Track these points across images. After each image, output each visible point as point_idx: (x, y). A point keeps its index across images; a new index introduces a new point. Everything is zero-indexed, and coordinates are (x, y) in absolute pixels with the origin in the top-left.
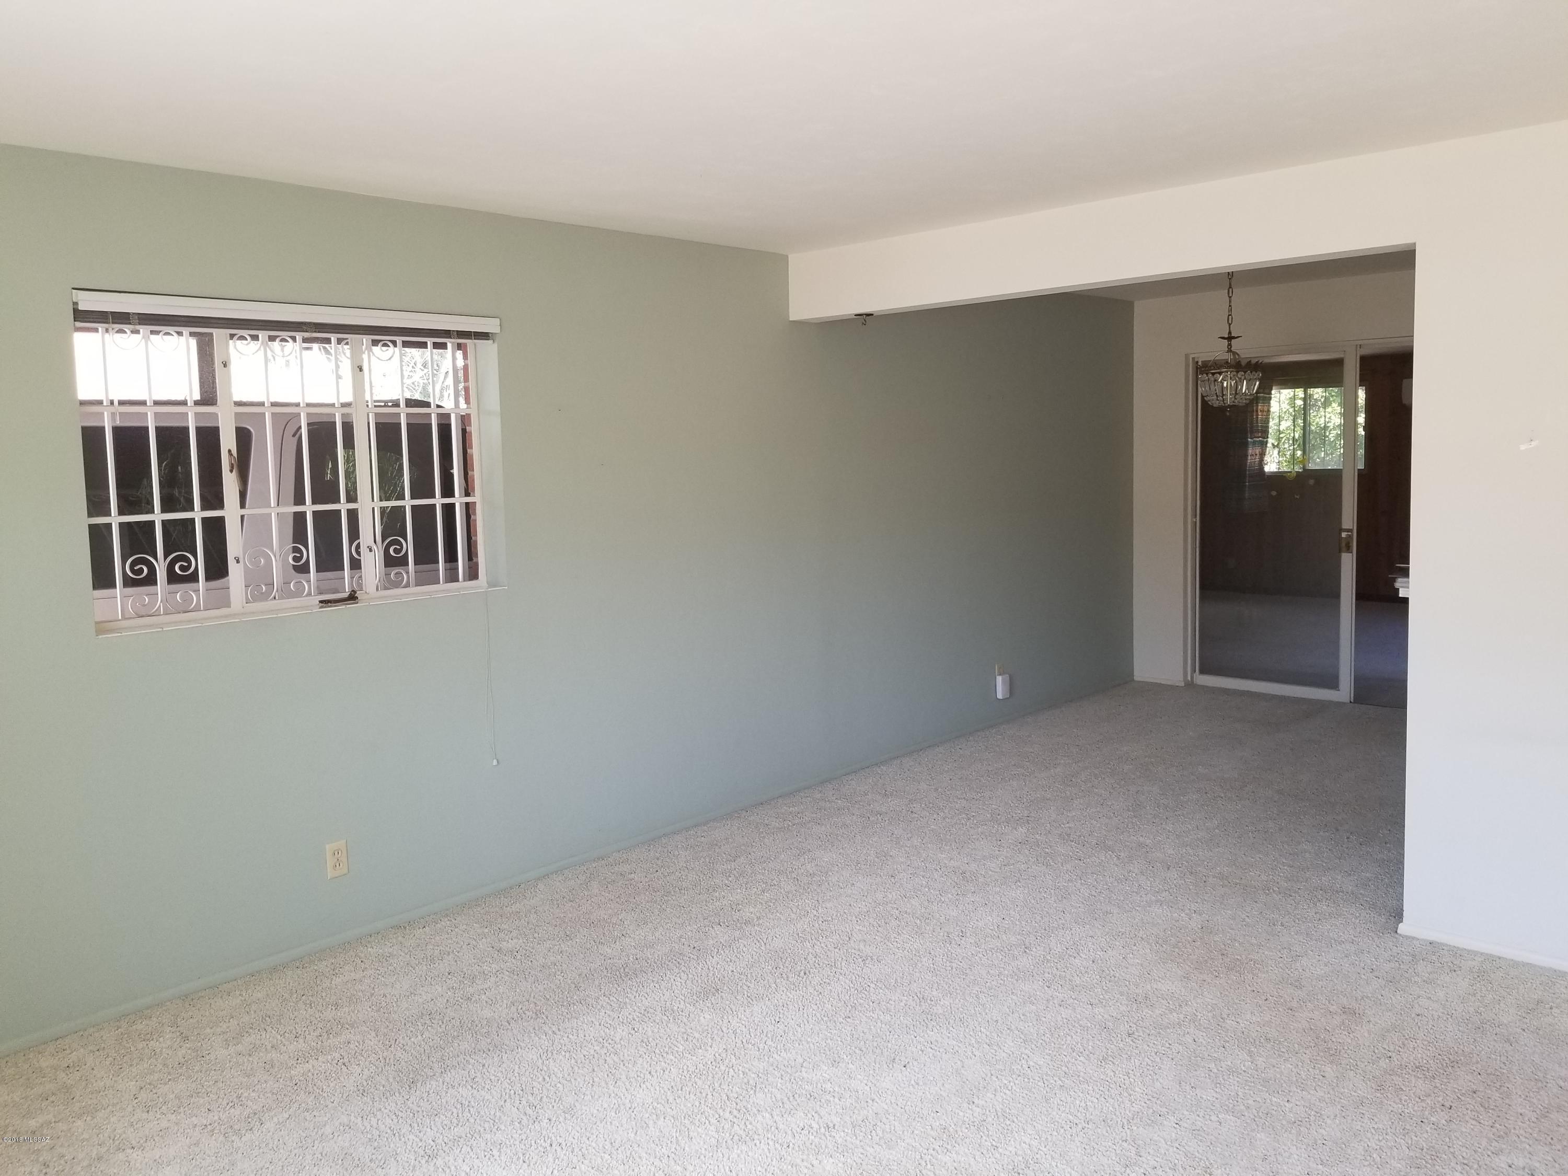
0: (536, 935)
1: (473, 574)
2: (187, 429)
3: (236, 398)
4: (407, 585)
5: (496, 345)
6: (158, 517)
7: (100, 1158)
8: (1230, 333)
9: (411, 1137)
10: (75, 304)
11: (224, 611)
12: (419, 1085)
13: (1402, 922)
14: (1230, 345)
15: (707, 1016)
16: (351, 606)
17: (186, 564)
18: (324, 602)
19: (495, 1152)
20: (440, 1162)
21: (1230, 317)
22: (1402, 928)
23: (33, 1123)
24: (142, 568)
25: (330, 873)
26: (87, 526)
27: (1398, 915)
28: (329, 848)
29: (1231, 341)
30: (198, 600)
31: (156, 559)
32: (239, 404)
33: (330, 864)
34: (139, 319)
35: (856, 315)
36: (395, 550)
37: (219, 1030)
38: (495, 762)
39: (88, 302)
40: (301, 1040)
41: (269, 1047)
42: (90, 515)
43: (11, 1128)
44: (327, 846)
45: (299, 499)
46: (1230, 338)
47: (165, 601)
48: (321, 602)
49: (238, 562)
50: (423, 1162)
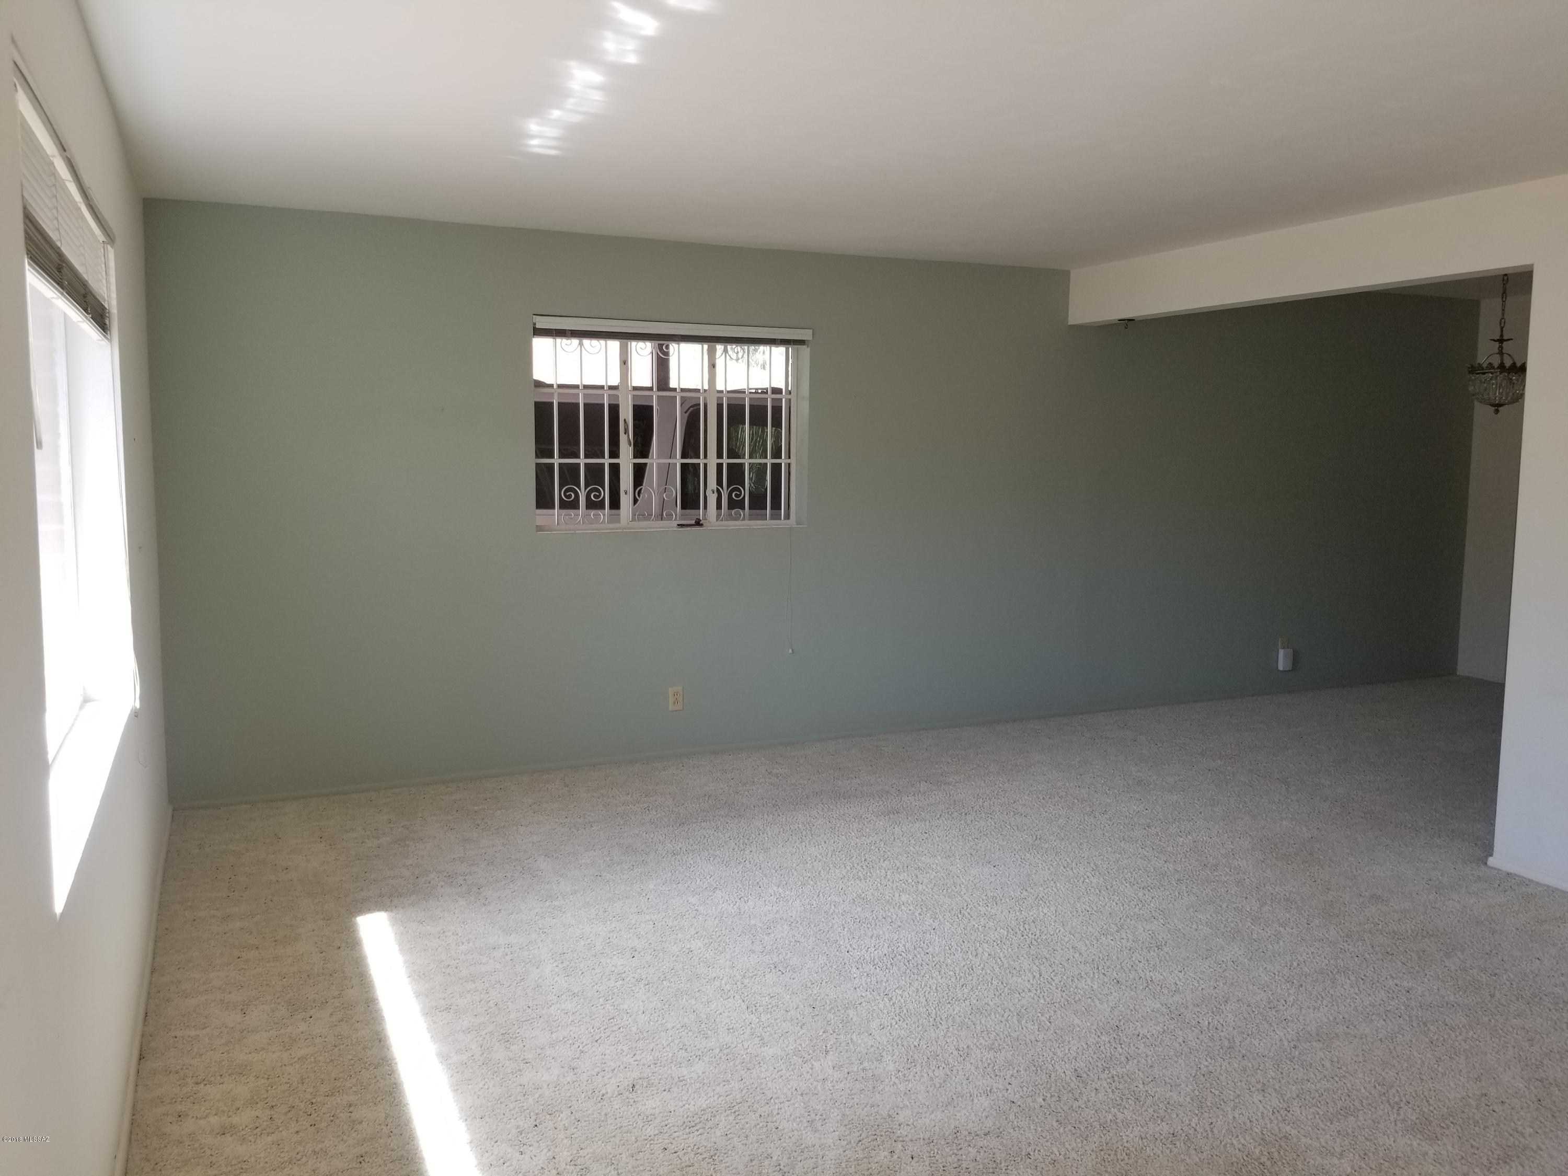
0: (798, 769)
1: (788, 516)
2: (603, 405)
3: (634, 384)
4: (744, 519)
5: (809, 349)
6: (582, 461)
7: (504, 827)
8: (1502, 335)
9: (669, 845)
10: (535, 324)
11: (617, 525)
12: (686, 825)
13: (1491, 855)
14: (1501, 347)
15: (881, 823)
16: (697, 528)
17: (598, 494)
18: (680, 526)
19: (712, 859)
20: (679, 857)
21: (1503, 320)
22: (1491, 861)
23: (476, 808)
24: (571, 494)
25: (671, 707)
26: (535, 465)
27: (1488, 849)
28: (671, 690)
29: (1502, 343)
30: (604, 518)
31: (580, 490)
32: (635, 388)
33: (671, 703)
34: (571, 333)
35: (1119, 320)
36: (736, 495)
37: (586, 785)
38: (790, 651)
39: (542, 323)
40: (630, 796)
41: (611, 796)
42: (537, 456)
43: (465, 808)
44: (670, 689)
45: (672, 455)
46: (1501, 341)
47: (584, 516)
48: (678, 525)
49: (626, 493)
50: (670, 855)
